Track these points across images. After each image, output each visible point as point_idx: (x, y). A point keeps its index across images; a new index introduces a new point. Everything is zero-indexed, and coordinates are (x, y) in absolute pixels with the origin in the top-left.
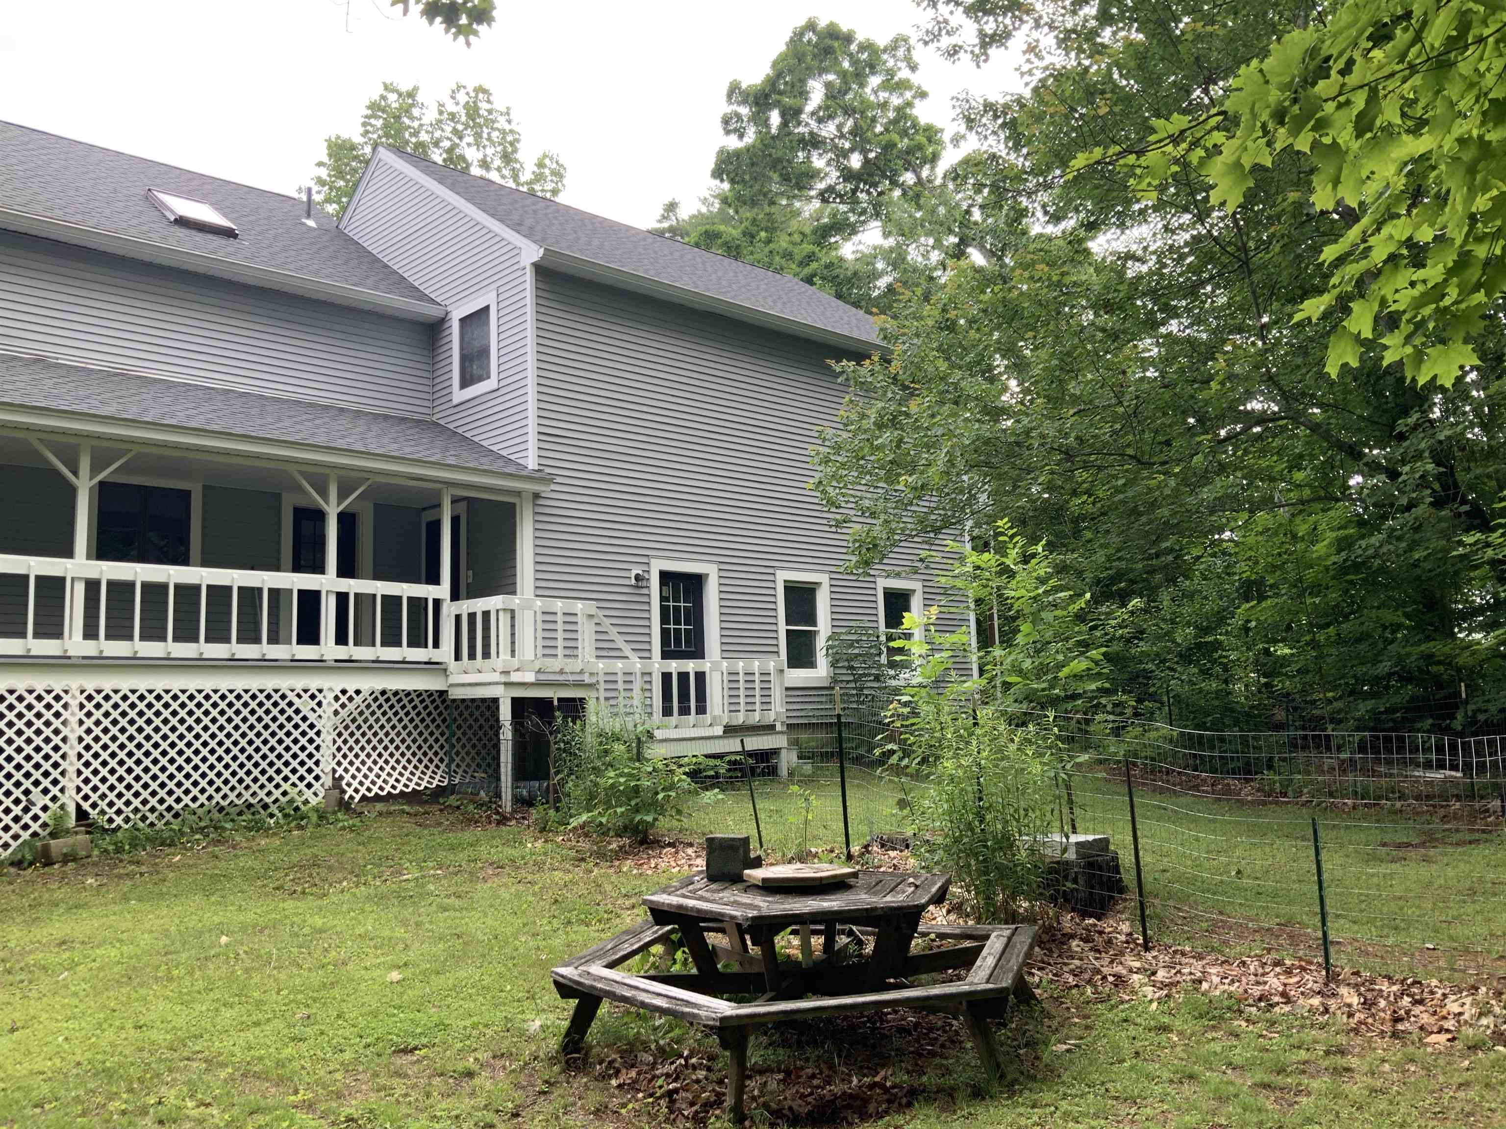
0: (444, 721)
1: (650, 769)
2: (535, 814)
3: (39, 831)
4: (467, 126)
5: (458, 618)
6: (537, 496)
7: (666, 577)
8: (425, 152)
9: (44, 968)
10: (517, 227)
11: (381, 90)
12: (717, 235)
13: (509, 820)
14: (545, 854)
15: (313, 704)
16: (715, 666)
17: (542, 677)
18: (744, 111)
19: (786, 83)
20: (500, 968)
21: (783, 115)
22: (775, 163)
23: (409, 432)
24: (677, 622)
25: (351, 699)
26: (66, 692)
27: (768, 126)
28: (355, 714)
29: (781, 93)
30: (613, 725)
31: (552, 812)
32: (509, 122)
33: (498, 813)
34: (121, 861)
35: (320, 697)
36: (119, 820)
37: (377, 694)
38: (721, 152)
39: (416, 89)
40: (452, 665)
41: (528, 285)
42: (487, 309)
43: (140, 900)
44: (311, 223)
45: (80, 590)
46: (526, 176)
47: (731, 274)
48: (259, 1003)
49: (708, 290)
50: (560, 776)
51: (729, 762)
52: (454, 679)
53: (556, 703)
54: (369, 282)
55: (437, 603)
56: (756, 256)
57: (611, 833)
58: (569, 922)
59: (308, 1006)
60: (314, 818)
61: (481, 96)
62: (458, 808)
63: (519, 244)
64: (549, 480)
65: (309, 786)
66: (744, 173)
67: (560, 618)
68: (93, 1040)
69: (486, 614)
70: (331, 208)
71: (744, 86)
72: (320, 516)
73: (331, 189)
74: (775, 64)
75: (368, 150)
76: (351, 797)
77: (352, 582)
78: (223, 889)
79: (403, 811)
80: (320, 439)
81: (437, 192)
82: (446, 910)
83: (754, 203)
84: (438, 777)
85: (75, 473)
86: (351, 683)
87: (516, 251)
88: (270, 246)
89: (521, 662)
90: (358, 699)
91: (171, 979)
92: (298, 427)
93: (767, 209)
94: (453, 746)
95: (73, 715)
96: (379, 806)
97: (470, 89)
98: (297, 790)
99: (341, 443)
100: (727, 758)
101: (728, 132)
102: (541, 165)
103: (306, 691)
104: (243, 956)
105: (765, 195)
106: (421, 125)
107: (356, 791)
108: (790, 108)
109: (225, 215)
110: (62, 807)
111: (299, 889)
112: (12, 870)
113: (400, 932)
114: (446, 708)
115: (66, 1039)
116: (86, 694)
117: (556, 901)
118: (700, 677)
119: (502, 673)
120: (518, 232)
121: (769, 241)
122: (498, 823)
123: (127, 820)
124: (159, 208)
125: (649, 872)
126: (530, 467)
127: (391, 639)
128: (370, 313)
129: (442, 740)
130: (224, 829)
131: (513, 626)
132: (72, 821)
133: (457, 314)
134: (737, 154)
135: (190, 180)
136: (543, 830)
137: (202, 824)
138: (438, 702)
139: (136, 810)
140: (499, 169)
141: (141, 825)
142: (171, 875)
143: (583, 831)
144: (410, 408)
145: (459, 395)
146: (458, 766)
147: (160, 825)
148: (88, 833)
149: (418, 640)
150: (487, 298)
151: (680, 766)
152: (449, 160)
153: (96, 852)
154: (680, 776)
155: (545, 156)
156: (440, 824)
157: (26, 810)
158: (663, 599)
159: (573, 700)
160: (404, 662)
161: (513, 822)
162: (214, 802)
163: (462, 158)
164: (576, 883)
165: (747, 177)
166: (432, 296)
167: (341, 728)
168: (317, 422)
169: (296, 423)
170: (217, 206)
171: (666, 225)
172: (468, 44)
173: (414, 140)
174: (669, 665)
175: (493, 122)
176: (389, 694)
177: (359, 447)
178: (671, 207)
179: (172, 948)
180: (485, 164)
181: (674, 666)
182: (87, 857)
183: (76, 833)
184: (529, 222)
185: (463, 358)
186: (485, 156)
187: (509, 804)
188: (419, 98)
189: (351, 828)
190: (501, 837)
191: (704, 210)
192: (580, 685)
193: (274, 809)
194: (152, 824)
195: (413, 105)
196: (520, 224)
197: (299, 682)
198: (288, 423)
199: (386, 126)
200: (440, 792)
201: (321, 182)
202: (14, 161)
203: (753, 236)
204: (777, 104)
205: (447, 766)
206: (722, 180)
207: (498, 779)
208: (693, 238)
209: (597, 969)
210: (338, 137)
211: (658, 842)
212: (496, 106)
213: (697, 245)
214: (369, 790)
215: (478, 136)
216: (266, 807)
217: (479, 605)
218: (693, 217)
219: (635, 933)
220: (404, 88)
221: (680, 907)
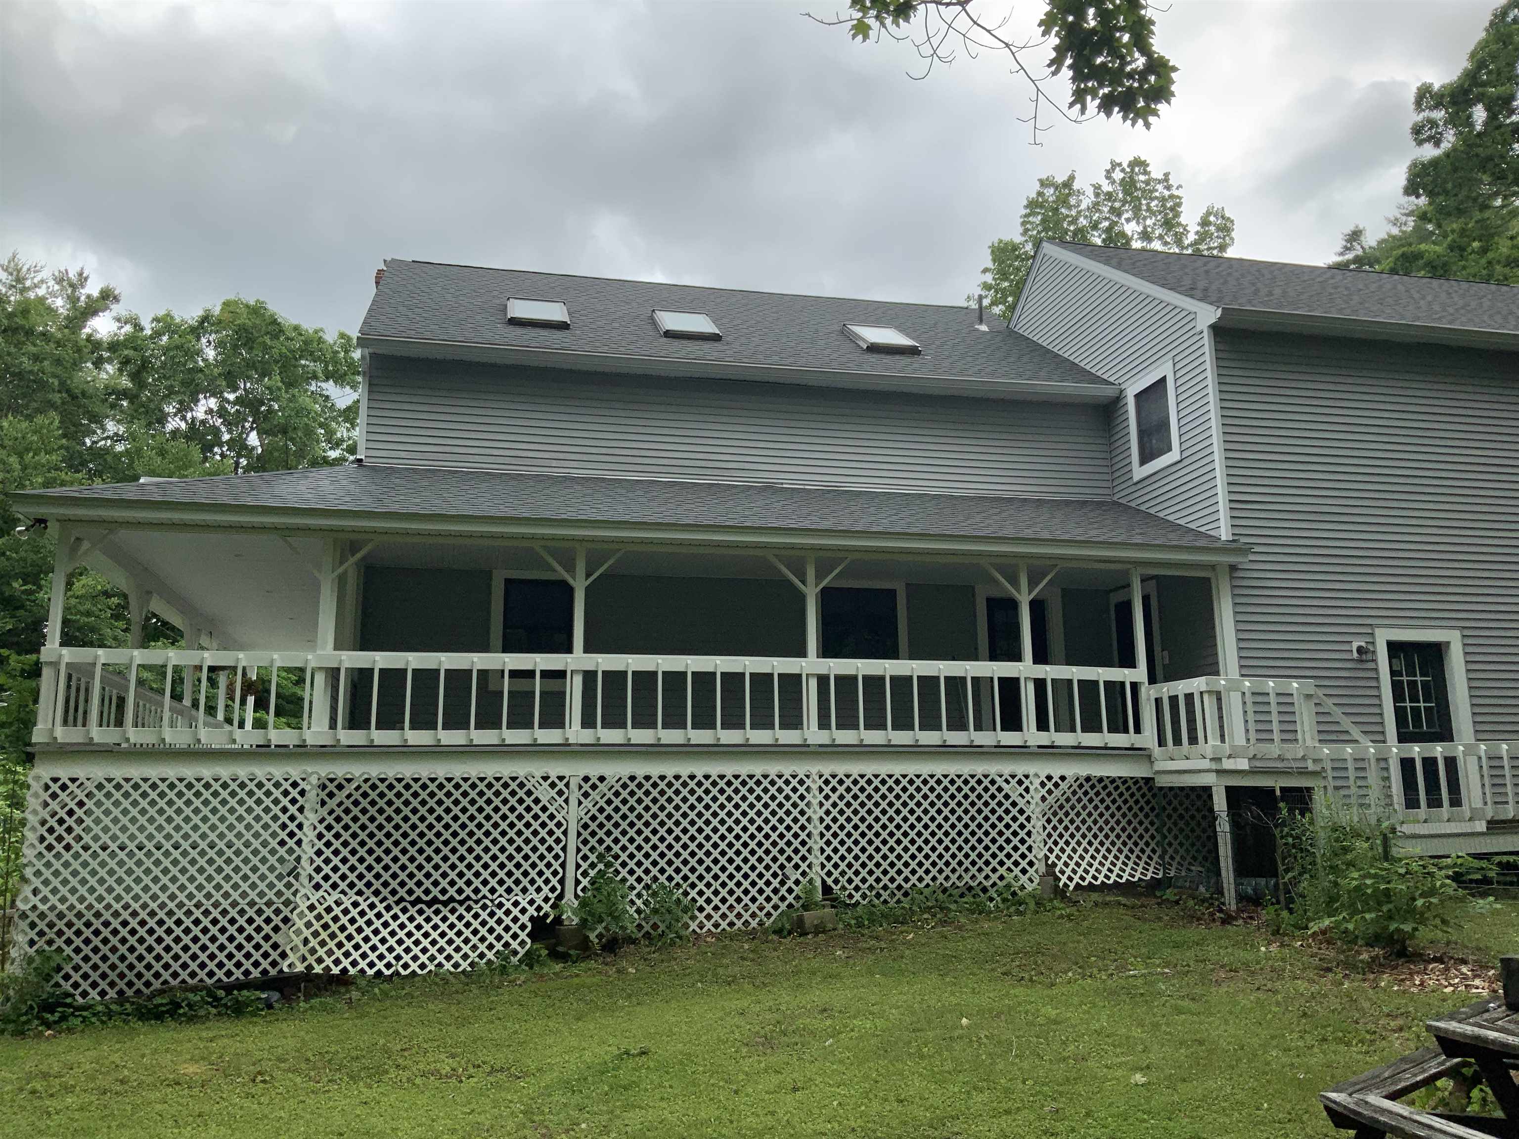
0: (1153, 809)
1: (1402, 871)
2: (1266, 914)
3: (794, 902)
4: (1124, 202)
5: (1158, 701)
6: (1233, 568)
7: (1394, 647)
8: (1084, 237)
9: (812, 1033)
10: (1190, 292)
11: (1037, 187)
12: (1418, 256)
13: (1236, 919)
14: (1283, 960)
15: (1021, 790)
16: (1470, 750)
17: (1258, 764)
18: (1439, 115)
19: (1490, 73)
20: (1252, 1083)
21: (1488, 109)
22: (1484, 164)
23: (1091, 515)
24: (1414, 699)
25: (1056, 785)
26: (808, 776)
27: (1471, 125)
28: (1062, 800)
29: (1484, 84)
30: (1350, 817)
31: (1285, 914)
32: (1168, 188)
33: (1221, 911)
34: (863, 935)
35: (1027, 783)
36: (857, 896)
37: (1081, 780)
38: (1414, 165)
39: (1072, 178)
40: (1157, 751)
41: (1206, 349)
42: (1163, 380)
43: (883, 974)
44: (984, 328)
45: (813, 683)
46: (1191, 237)
47: (1443, 296)
48: (1007, 1091)
49: (1418, 319)
50: (1290, 875)
51: (1500, 864)
52: (1160, 766)
53: (1278, 793)
54: (1042, 374)
55: (1135, 686)
56: (1471, 270)
57: (1360, 942)
58: (1324, 1040)
59: (1054, 1099)
60: (1032, 905)
61: (1137, 169)
62: (1177, 902)
63: (1194, 309)
64: (1246, 550)
65: (1024, 871)
66: (1445, 182)
67: (1272, 699)
68: (863, 1108)
69: (1189, 697)
70: (997, 310)
71: (1436, 87)
72: (1013, 605)
73: (996, 292)
74: (1473, 55)
75: (1029, 247)
76: (1066, 885)
77: (1048, 668)
78: (955, 970)
79: (1119, 903)
80: (1009, 532)
81: (1104, 274)
82: (1180, 1013)
83: (1460, 212)
84: (1151, 869)
85: (804, 582)
86: (1057, 769)
87: (1192, 316)
88: (949, 357)
89: (1232, 747)
90: (1064, 786)
91: (922, 1057)
92: (988, 521)
93: (1477, 215)
94: (1165, 837)
95: (814, 798)
96: (1095, 896)
97: (1125, 165)
98: (1013, 875)
99: (1028, 533)
100: (1497, 859)
101: (1420, 143)
102: (1205, 223)
103: (1013, 777)
104: (985, 1040)
105: (1475, 200)
106: (1079, 212)
107: (1070, 879)
108: (1499, 98)
109: (908, 335)
110: (811, 881)
111: (1027, 976)
112: (775, 937)
113: (1137, 1032)
114: (1154, 796)
115: (840, 1104)
116: (823, 779)
117: (1305, 1014)
118: (1451, 762)
119: (1211, 760)
120: (1192, 297)
121: (1484, 251)
122: (1224, 922)
123: (864, 896)
124: (853, 339)
125: (1414, 990)
126: (1223, 538)
127: (1091, 725)
128: (1045, 403)
129: (1152, 830)
130: (949, 909)
131: (1220, 709)
132: (819, 896)
133: (1132, 391)
134: (1435, 163)
135: (875, 310)
136: (1276, 932)
137: (930, 904)
138: (1145, 789)
139: (871, 888)
140: (1161, 237)
141: (876, 901)
142: (907, 952)
143: (1325, 937)
144: (1088, 491)
145: (1139, 472)
146: (1172, 858)
147: (892, 903)
148: (833, 907)
149: (1118, 726)
150: (1164, 369)
151: (1440, 869)
152: (1108, 241)
153: (841, 926)
154: (1442, 880)
155: (1208, 213)
156: (1160, 919)
157: (782, 883)
158: (1393, 673)
159: (1299, 790)
160: (1106, 748)
161: (1240, 922)
162: (938, 882)
163: (1123, 234)
164: (1325, 996)
165: (1449, 186)
166: (1105, 377)
167: (1049, 814)
168: (1004, 515)
169: (985, 518)
170: (901, 329)
171: (1350, 256)
172: (1147, 125)
173: (1072, 228)
174: (1411, 749)
175: (1151, 192)
176: (1094, 781)
177: (1046, 535)
178: (1355, 236)
179: (919, 1026)
180: (1146, 236)
181: (1416, 750)
182: (834, 929)
183: (824, 906)
184: (1201, 284)
185: (1141, 433)
186: (1145, 227)
187: (1233, 902)
188: (1076, 186)
189: (1069, 917)
190: (1228, 937)
191: (1395, 231)
192: (1304, 773)
193: (992, 893)
194: (885, 902)
195: (1069, 195)
196: (1192, 289)
197: (1007, 768)
198: (978, 518)
199: (1043, 221)
200: (1155, 885)
201: (987, 287)
202: (739, 322)
203: (1462, 249)
204: (1479, 99)
205: (1160, 857)
206: (1418, 197)
207: (1218, 874)
208: (1387, 264)
209: (1375, 1099)
210: (1001, 241)
211: (1421, 955)
212: (1154, 175)
213: (1393, 271)
214: (1082, 878)
215: (1137, 210)
216: (985, 890)
217: (1181, 687)
218: (1380, 243)
219: (1418, 1063)
220: (1060, 179)
221: (1478, 1038)
